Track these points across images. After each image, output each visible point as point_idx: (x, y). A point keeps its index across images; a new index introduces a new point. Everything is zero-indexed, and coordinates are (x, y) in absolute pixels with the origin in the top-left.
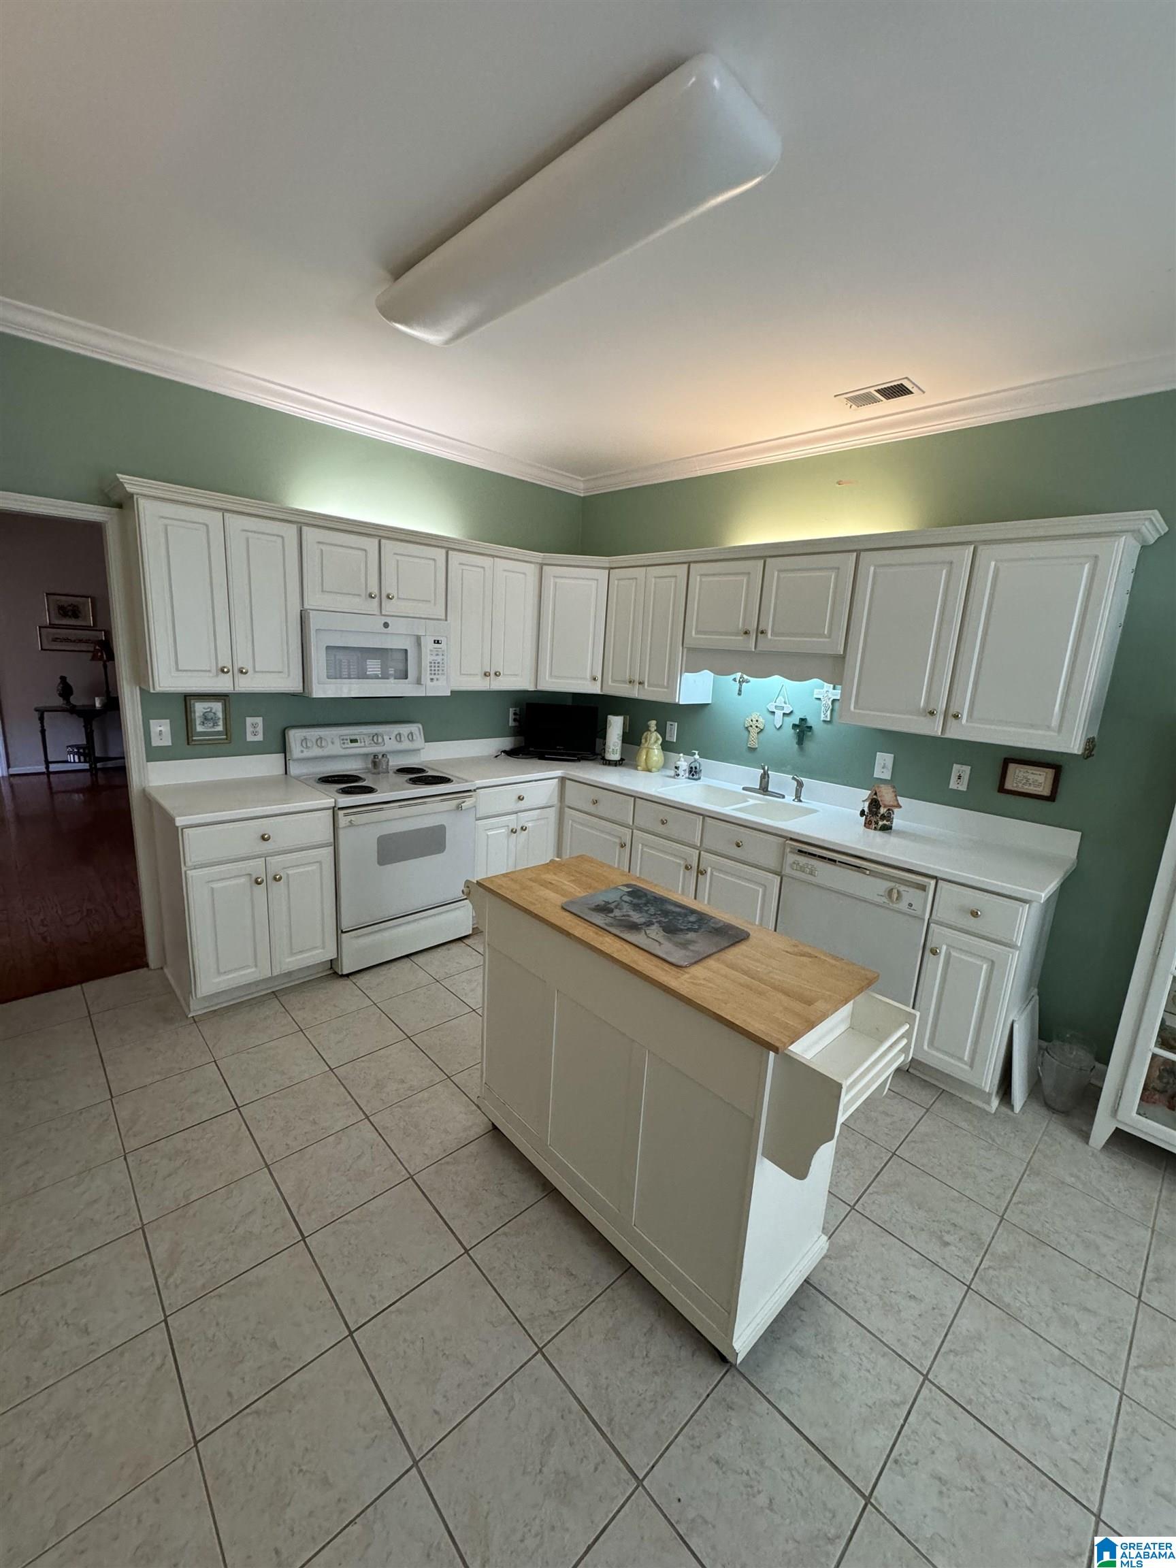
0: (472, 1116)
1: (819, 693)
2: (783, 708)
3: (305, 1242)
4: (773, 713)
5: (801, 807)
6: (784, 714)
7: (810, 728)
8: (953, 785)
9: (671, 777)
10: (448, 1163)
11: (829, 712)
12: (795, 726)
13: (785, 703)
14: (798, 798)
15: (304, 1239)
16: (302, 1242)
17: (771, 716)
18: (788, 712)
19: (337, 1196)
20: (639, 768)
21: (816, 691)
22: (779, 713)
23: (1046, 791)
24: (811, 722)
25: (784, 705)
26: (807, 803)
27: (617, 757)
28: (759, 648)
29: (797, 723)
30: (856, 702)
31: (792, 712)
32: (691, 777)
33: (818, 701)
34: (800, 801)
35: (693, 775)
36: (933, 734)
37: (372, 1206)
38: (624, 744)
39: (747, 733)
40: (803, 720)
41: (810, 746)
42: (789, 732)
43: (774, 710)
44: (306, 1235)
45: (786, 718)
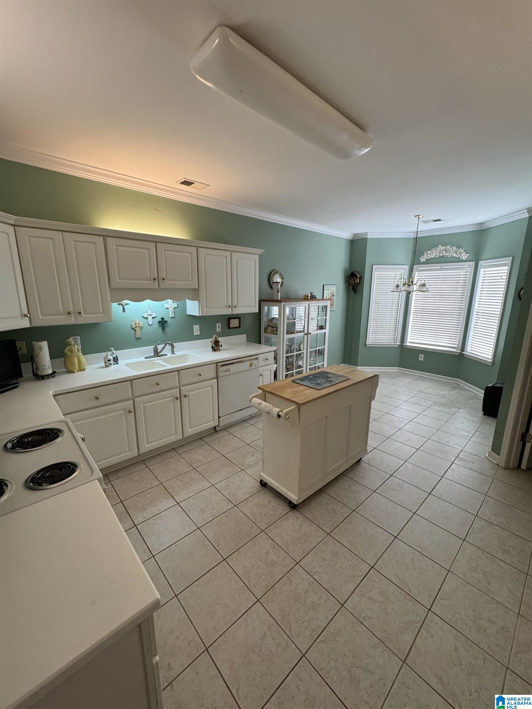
0: (289, 517)
1: (167, 306)
2: (152, 315)
3: (374, 566)
4: (147, 318)
5: (175, 356)
6: (153, 318)
7: (166, 321)
8: (217, 331)
9: (102, 367)
10: (318, 523)
11: (173, 313)
12: (159, 322)
13: (152, 312)
14: (173, 352)
15: (372, 567)
16: (374, 567)
17: (146, 320)
18: (154, 317)
19: (348, 561)
20: (76, 371)
21: (165, 305)
22: (150, 318)
23: (238, 325)
24: (165, 319)
25: (152, 313)
26: (178, 353)
27: (50, 371)
28: (160, 287)
29: (160, 320)
30: (206, 307)
31: (156, 316)
32: (115, 363)
33: (168, 309)
34: (174, 354)
35: (116, 362)
36: (229, 314)
37: (348, 545)
38: (52, 360)
39: (133, 331)
40: (163, 319)
41: (167, 329)
42: (156, 325)
43: (147, 317)
44: (371, 567)
45: (154, 320)
